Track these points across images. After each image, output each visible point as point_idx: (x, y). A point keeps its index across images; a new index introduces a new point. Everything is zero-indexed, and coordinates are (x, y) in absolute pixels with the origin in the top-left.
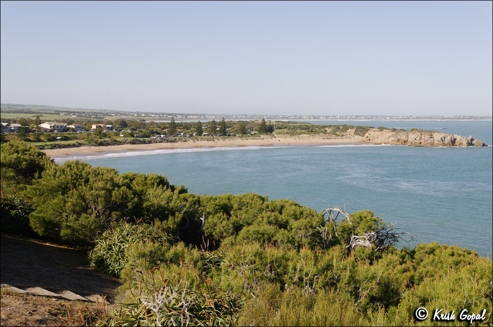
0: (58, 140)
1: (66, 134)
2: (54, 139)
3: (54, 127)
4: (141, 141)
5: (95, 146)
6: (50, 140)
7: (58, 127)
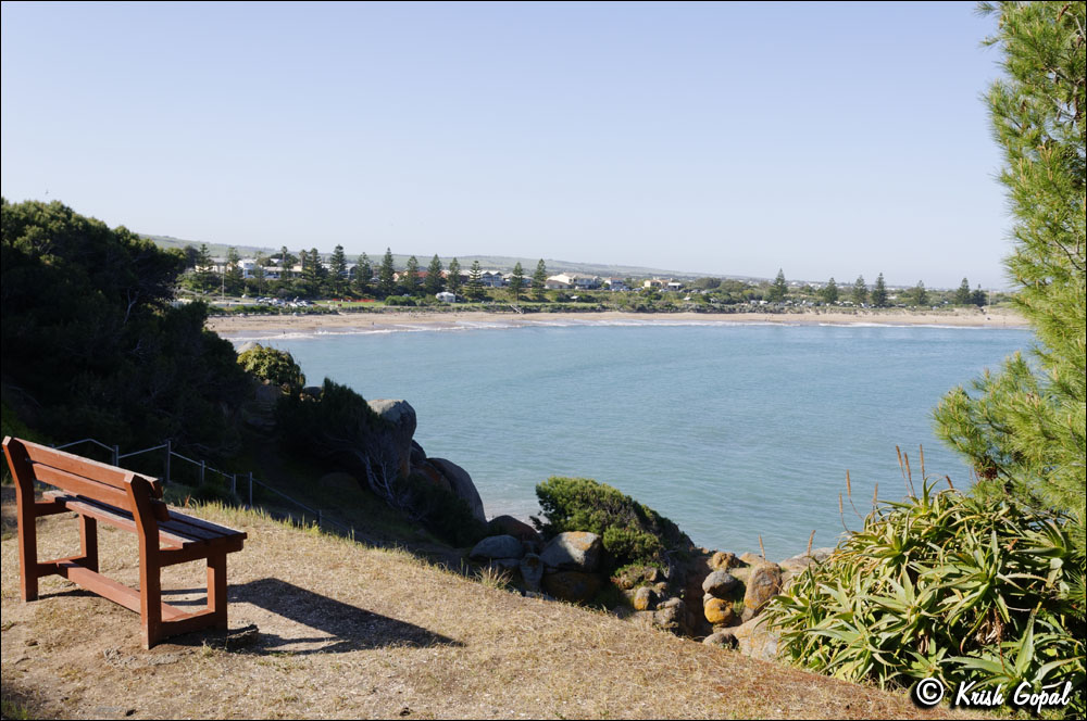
0: (574, 300)
1: (591, 293)
2: (568, 299)
3: (575, 280)
4: (715, 308)
5: (630, 311)
6: (560, 300)
7: (582, 280)
